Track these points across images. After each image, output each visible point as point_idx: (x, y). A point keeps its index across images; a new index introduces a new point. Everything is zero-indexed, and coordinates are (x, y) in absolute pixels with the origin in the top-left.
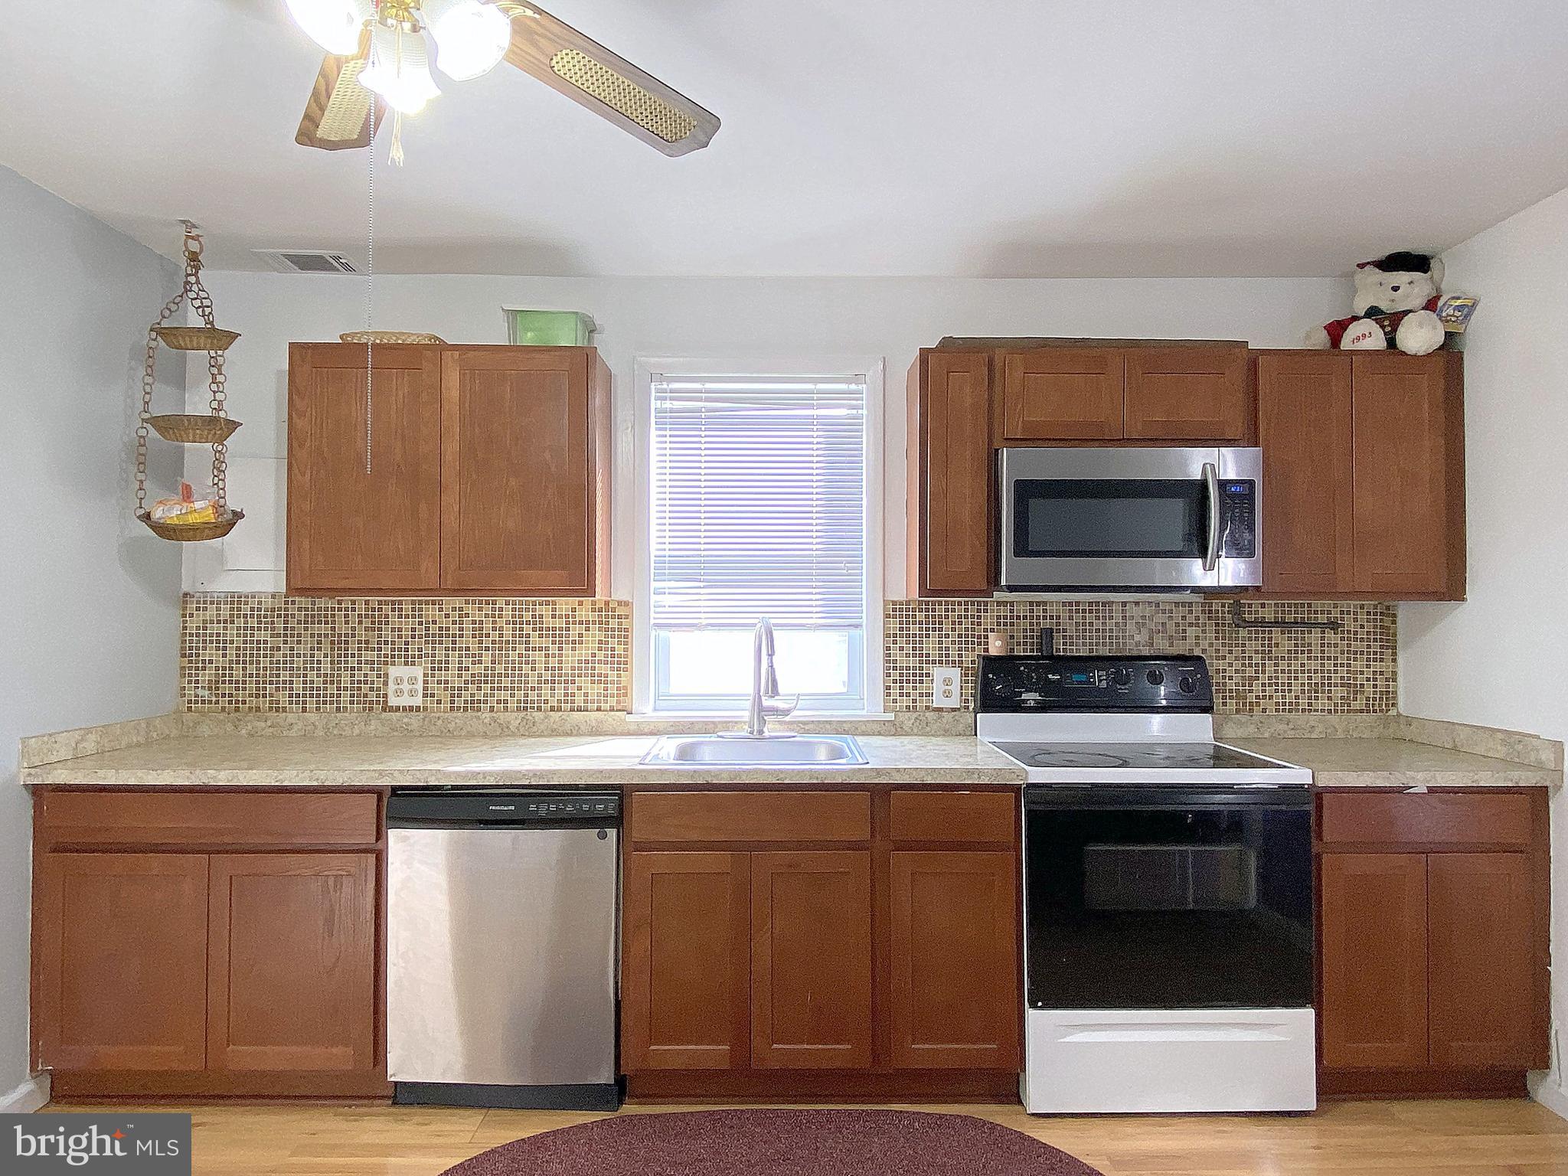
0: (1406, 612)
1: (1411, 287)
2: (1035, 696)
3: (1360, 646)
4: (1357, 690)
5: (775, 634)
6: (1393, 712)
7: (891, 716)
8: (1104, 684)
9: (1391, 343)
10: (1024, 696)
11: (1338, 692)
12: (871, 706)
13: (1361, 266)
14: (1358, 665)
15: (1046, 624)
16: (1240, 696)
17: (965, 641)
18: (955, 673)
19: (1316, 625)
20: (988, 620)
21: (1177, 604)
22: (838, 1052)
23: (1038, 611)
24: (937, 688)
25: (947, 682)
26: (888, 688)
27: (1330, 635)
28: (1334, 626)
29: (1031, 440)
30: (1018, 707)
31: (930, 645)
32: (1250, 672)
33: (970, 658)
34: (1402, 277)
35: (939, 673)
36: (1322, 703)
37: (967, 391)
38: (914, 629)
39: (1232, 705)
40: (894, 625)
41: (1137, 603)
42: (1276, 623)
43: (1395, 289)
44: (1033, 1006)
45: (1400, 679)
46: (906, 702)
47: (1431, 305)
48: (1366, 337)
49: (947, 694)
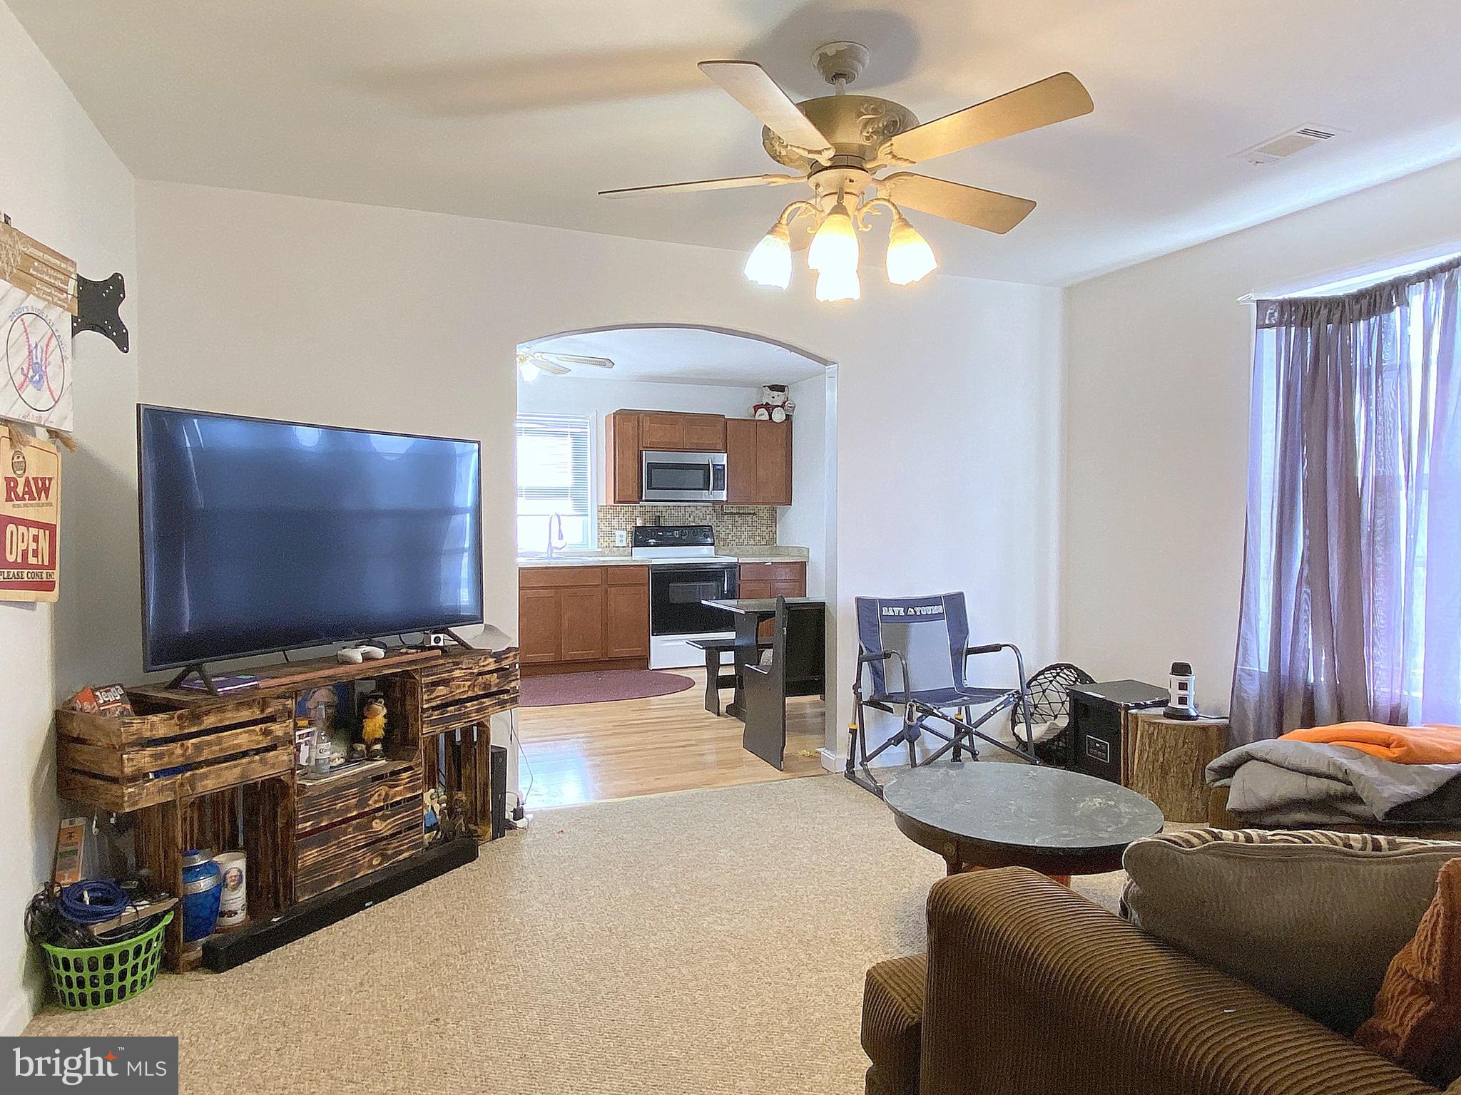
0: (780, 509)
1: (778, 398)
2: (654, 541)
3: (765, 522)
4: (763, 538)
5: (561, 517)
6: (775, 545)
7: (600, 550)
8: (677, 536)
9: (770, 416)
10: (650, 541)
11: (758, 538)
12: (594, 547)
13: (764, 387)
14: (764, 529)
15: (658, 514)
16: (725, 540)
17: (627, 520)
18: (624, 533)
19: (750, 514)
20: (636, 513)
21: (704, 507)
22: (590, 654)
23: (655, 509)
24: (618, 539)
25: (621, 536)
26: (599, 539)
27: (754, 517)
28: (754, 514)
29: (652, 448)
30: (648, 545)
31: (615, 522)
32: (728, 531)
33: (629, 527)
34: (776, 393)
35: (618, 533)
36: (752, 542)
37: (630, 427)
38: (609, 516)
39: (722, 543)
40: (601, 515)
41: (689, 507)
42: (737, 513)
43: (773, 397)
44: (653, 635)
45: (777, 533)
46: (605, 544)
47: (782, 406)
48: (763, 415)
49: (621, 541)
